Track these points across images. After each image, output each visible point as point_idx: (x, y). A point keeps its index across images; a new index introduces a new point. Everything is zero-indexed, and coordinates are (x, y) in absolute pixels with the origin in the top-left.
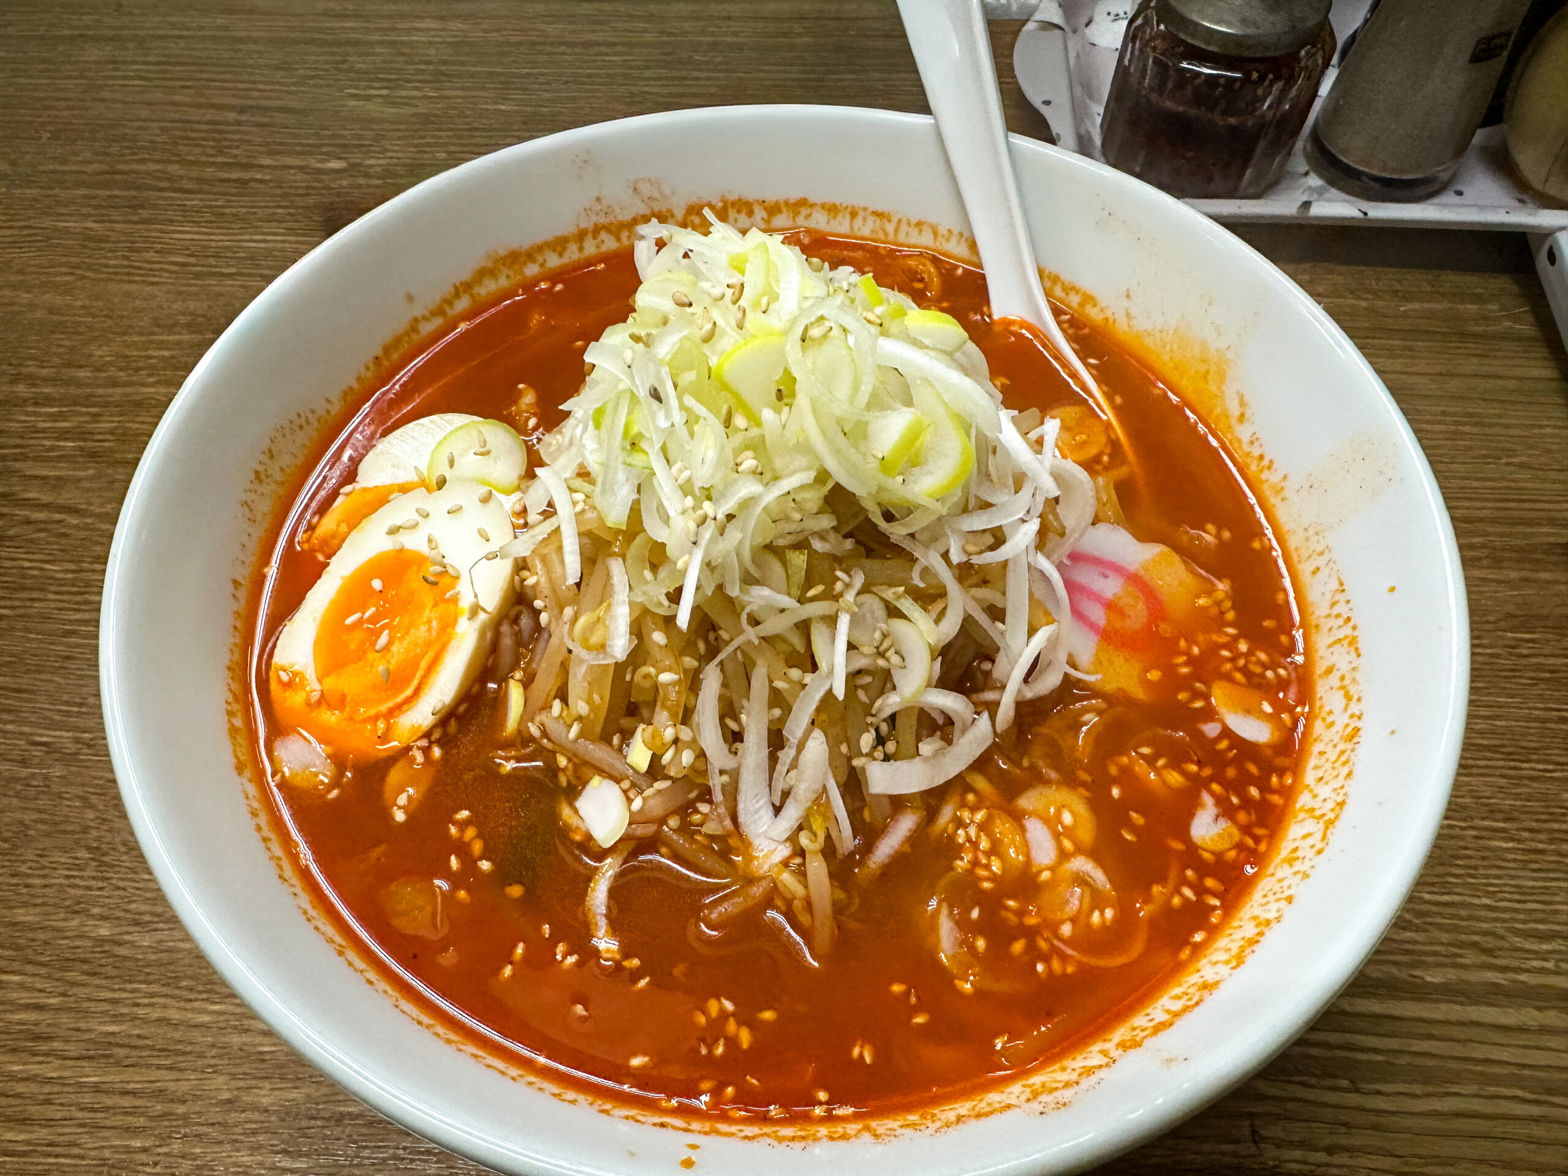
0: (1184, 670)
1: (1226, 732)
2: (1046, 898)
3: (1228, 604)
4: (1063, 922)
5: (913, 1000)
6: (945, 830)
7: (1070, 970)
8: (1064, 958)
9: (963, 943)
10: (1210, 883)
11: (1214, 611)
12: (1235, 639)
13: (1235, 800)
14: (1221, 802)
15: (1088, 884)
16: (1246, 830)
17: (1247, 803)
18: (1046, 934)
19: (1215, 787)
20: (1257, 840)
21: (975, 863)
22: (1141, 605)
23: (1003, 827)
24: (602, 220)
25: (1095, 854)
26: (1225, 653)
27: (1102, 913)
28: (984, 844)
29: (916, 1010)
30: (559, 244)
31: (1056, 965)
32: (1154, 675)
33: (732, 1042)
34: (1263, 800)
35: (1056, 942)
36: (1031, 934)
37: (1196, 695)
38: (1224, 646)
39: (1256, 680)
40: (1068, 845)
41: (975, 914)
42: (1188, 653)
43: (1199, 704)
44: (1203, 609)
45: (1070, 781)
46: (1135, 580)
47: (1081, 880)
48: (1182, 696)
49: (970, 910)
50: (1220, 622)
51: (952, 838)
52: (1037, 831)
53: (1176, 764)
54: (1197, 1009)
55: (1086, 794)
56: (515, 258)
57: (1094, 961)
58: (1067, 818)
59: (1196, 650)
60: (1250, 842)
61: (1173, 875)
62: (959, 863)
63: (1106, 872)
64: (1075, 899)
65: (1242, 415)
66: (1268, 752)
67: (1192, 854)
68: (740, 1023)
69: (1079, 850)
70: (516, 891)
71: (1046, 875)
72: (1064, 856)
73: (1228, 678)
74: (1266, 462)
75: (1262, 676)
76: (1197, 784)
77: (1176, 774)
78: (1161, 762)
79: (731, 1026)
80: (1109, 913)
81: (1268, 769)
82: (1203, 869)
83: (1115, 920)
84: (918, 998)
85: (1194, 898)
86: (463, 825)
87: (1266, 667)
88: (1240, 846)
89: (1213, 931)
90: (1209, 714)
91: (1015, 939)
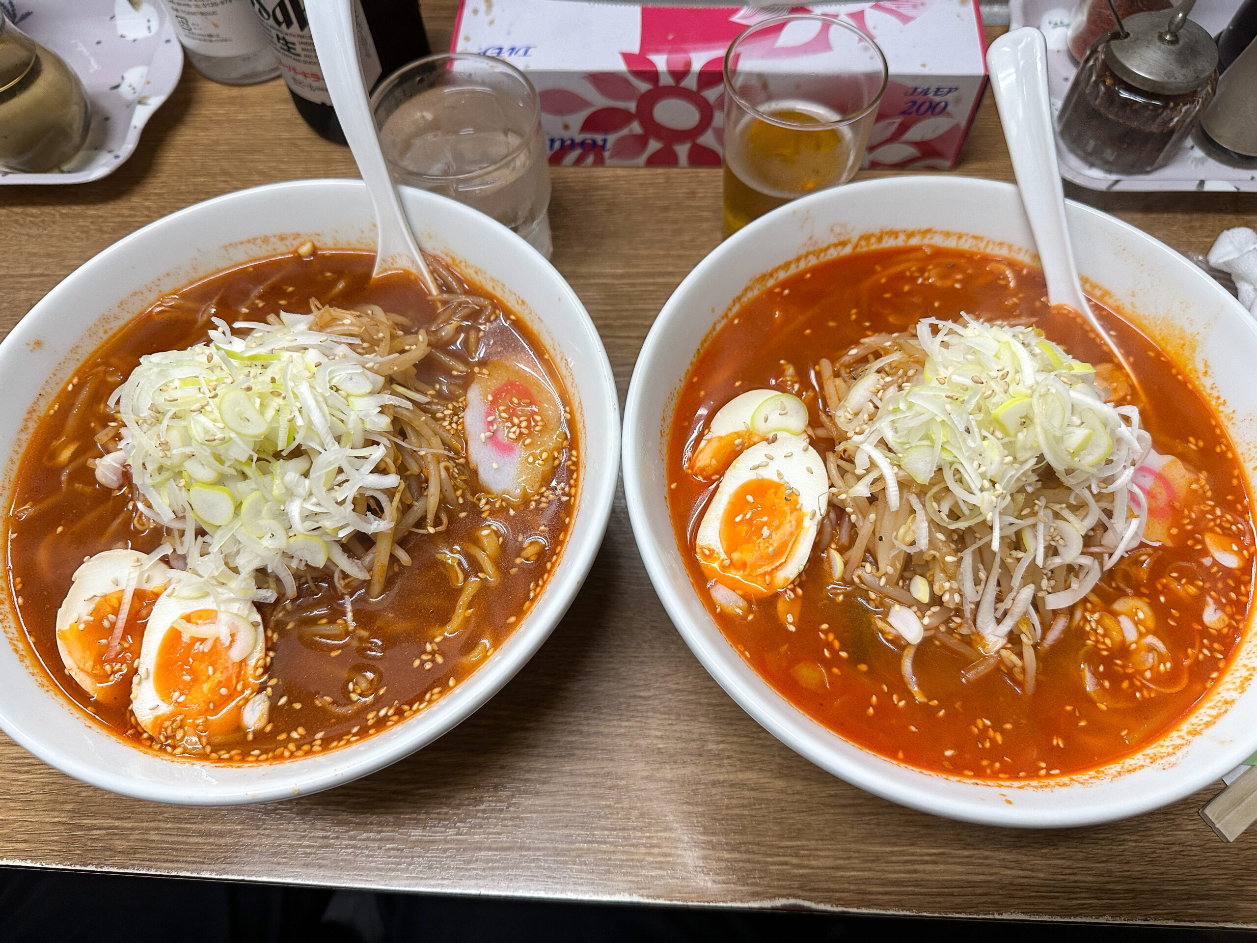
0: (1189, 527)
1: (1215, 563)
2: (1136, 658)
3: (1207, 487)
4: (1146, 670)
5: (1077, 714)
6: (1079, 625)
7: (1153, 695)
8: (1149, 689)
9: (1097, 684)
10: (1216, 646)
11: (1201, 491)
12: (1213, 507)
13: (1224, 601)
14: (1217, 602)
15: (1156, 650)
16: (1231, 617)
17: (1230, 602)
18: (1139, 677)
19: (1213, 593)
20: (1238, 622)
21: (1097, 641)
22: (1164, 492)
23: (1108, 621)
24: (811, 249)
25: (1155, 633)
26: (1210, 517)
27: (1165, 664)
28: (1100, 631)
29: (1080, 719)
30: (787, 265)
31: (1145, 693)
32: (1174, 531)
33: (993, 741)
34: (1238, 599)
35: (1144, 681)
36: (1130, 677)
37: (1197, 542)
38: (1208, 512)
39: (1227, 532)
40: (1142, 629)
41: (1101, 668)
42: (1189, 517)
43: (1199, 547)
44: (1195, 491)
45: (1138, 594)
46: (1160, 477)
47: (1151, 649)
48: (1190, 543)
49: (1098, 668)
50: (1204, 499)
51: (1083, 628)
52: (1126, 623)
53: (1191, 582)
54: (1226, 715)
55: (1147, 600)
56: (764, 277)
57: (1163, 690)
58: (1141, 615)
59: (1193, 516)
60: (1234, 623)
61: (1197, 644)
62: (1089, 642)
63: (1164, 644)
64: (1151, 659)
65: (1206, 372)
66: (1238, 573)
67: (1205, 631)
68: (995, 731)
69: (1149, 632)
70: (863, 667)
71: (1133, 646)
72: (1141, 635)
73: (1212, 530)
74: (1221, 401)
75: (1230, 529)
76: (1203, 592)
77: (1192, 588)
78: (1184, 581)
79: (991, 733)
80: (1168, 665)
81: (1239, 582)
82: (1212, 639)
83: (1172, 668)
84: (1080, 713)
85: (1209, 654)
86: (826, 632)
87: (1232, 524)
88: (1229, 626)
89: (1222, 672)
90: (1205, 552)
91: (1122, 681)
